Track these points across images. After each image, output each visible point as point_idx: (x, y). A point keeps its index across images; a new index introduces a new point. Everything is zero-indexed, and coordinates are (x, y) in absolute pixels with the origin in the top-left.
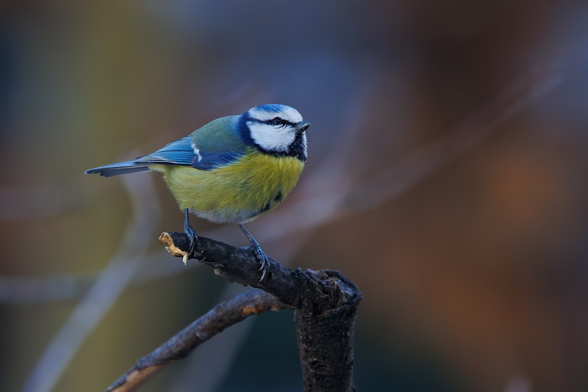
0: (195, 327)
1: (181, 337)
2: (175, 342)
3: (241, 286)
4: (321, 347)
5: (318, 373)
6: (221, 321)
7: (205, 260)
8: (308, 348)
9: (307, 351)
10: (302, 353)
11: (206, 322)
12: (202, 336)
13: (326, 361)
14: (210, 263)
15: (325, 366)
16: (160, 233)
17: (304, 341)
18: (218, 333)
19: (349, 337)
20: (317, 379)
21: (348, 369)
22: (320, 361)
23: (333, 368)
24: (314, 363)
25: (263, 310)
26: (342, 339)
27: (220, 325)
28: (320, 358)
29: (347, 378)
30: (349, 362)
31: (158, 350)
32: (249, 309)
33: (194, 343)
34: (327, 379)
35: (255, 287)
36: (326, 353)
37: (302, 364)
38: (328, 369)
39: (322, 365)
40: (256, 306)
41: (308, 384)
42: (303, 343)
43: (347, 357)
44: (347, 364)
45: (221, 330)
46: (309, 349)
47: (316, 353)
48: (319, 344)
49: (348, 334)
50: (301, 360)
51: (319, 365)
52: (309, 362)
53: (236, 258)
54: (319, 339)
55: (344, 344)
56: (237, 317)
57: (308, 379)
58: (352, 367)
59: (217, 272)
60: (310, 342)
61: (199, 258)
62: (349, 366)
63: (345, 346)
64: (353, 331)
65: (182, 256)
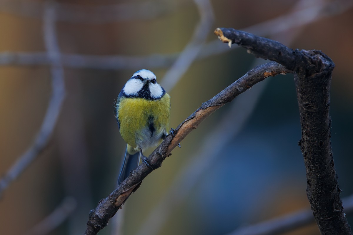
0: (236, 84)
1: (227, 90)
2: (224, 93)
3: (263, 60)
4: (310, 95)
5: (309, 111)
6: (251, 80)
7: (242, 45)
8: (302, 96)
9: (302, 98)
10: (299, 99)
11: (243, 81)
12: (240, 89)
13: (314, 104)
14: (244, 46)
15: (313, 107)
16: (215, 29)
17: (300, 92)
18: (249, 87)
19: (327, 89)
20: (308, 114)
21: (327, 108)
22: (310, 103)
23: (318, 108)
24: (306, 105)
25: (276, 74)
26: (324, 91)
27: (251, 83)
28: (310, 102)
29: (326, 114)
30: (327, 104)
31: (214, 98)
32: (268, 73)
33: (236, 94)
34: (314, 114)
35: (271, 60)
36: (313, 99)
37: (299, 106)
38: (315, 108)
39: (311, 106)
40: (272, 72)
41: (303, 117)
42: (300, 93)
43: (326, 101)
44: (326, 105)
45: (251, 86)
46: (304, 97)
47: (307, 99)
48: (309, 94)
49: (327, 88)
50: (298, 103)
51: (309, 106)
52: (303, 104)
53: (260, 43)
54: (309, 91)
55: (324, 94)
56: (260, 78)
57: (303, 114)
58: (329, 107)
59: (249, 51)
60: (304, 93)
61: (238, 43)
62: (327, 106)
63: (325, 95)
64: (329, 86)
65: (227, 42)
